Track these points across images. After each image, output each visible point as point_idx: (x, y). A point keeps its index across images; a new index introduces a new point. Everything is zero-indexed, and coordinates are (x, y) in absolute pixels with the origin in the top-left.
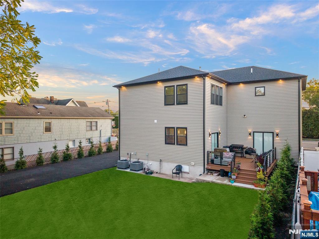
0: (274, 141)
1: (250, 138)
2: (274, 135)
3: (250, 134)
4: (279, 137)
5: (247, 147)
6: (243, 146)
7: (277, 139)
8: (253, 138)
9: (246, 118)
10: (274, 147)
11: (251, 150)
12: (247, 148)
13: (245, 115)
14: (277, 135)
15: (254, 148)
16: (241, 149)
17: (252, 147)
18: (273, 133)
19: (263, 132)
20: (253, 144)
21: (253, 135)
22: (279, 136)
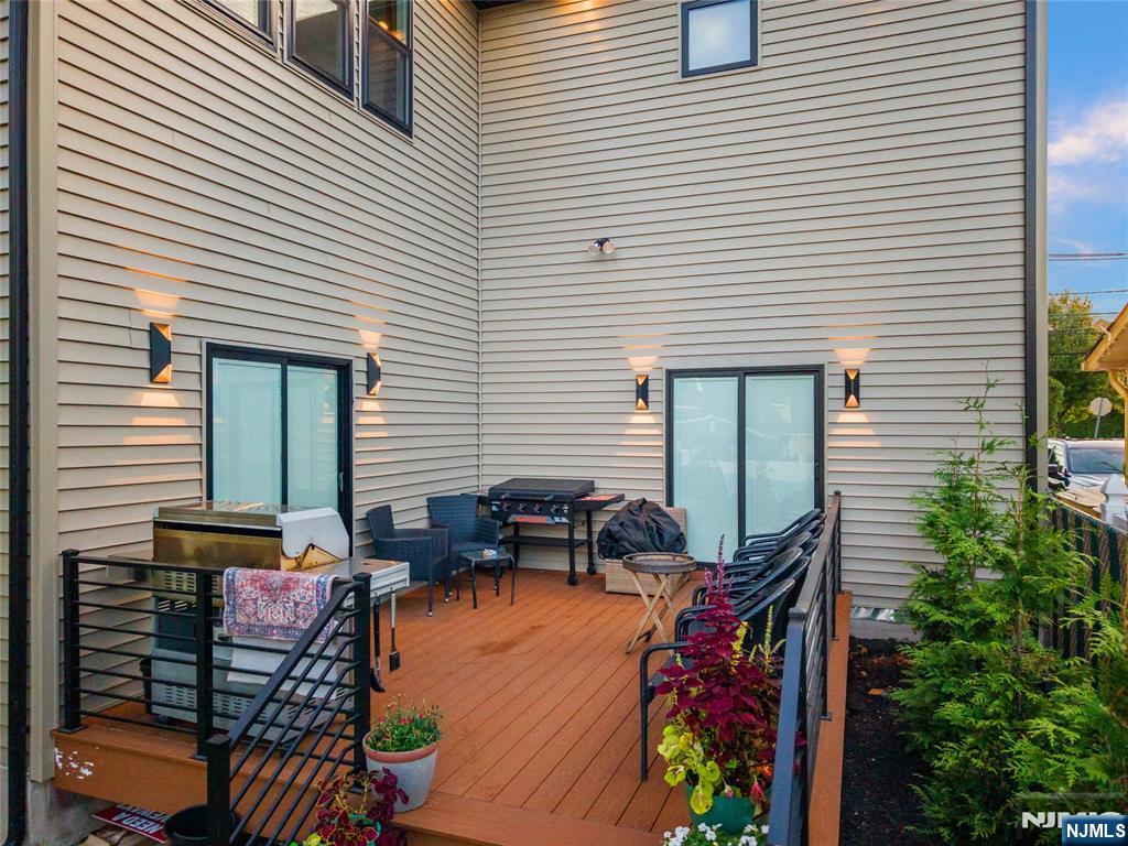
0: (828, 443)
1: (647, 421)
2: (828, 393)
3: (643, 392)
4: (864, 405)
5: (620, 498)
6: (590, 487)
7: (847, 421)
8: (662, 420)
9: (610, 266)
10: (829, 491)
11: (642, 519)
12: (618, 507)
13: (601, 243)
14: (852, 387)
15: (670, 503)
16: (570, 515)
17: (659, 499)
18: (816, 371)
19: (743, 373)
20: (662, 475)
21: (662, 397)
22: (863, 393)
